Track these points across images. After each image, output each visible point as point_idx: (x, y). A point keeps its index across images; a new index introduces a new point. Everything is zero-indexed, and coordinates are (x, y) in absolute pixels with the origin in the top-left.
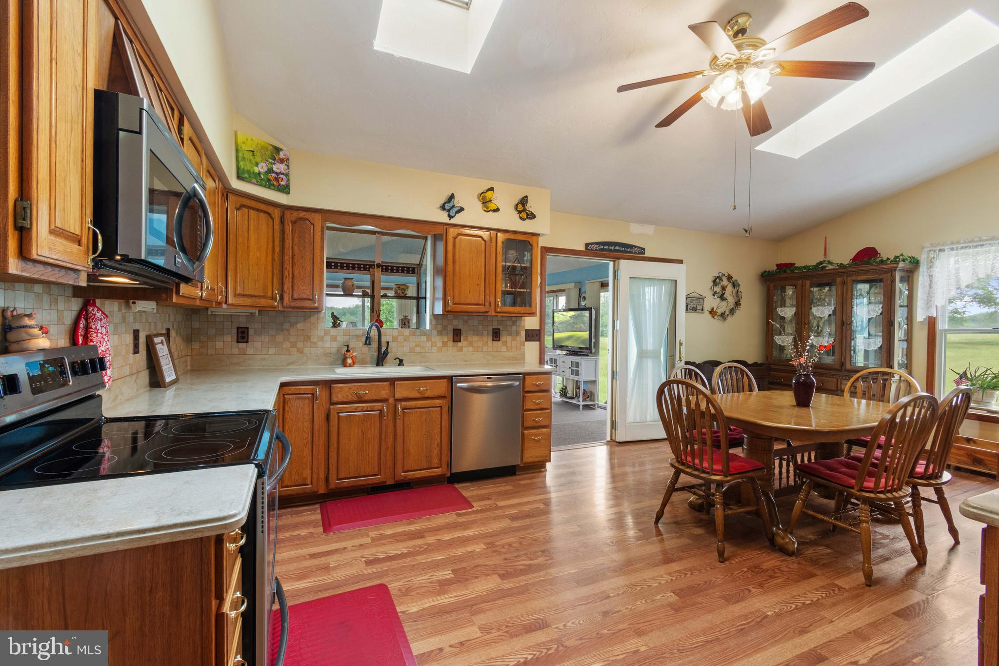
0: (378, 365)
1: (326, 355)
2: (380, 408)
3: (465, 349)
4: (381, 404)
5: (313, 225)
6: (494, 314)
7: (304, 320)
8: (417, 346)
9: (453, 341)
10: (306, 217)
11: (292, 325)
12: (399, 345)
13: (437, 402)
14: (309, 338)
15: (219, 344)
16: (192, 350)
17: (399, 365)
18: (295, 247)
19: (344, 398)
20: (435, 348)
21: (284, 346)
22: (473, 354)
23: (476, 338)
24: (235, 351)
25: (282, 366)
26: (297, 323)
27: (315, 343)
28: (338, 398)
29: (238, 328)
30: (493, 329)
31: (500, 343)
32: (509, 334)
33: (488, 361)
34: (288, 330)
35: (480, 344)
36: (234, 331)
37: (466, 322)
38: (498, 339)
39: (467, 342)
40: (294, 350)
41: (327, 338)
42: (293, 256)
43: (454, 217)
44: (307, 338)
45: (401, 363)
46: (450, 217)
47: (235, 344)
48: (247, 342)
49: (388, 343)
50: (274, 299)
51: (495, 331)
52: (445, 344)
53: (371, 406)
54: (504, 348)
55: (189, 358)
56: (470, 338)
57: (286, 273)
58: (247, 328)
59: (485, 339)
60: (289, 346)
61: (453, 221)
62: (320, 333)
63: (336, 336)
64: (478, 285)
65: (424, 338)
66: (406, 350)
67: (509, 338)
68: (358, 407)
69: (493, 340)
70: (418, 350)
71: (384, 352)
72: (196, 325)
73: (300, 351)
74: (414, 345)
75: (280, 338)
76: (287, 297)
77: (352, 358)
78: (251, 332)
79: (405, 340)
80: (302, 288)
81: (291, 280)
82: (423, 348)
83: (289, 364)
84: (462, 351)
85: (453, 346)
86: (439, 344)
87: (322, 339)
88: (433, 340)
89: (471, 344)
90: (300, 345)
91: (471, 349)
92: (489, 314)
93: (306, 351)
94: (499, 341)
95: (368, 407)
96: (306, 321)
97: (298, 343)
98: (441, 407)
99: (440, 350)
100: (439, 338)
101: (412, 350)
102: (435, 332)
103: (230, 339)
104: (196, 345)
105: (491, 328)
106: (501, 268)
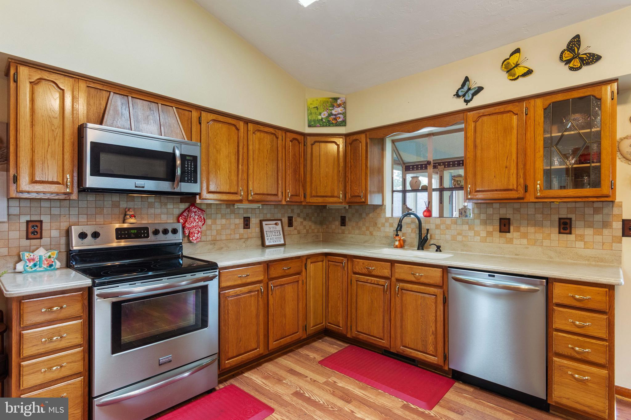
1: (387, 237)
2: (383, 283)
3: (515, 241)
4: (384, 280)
5: (361, 142)
6: (533, 200)
7: (374, 211)
8: (459, 234)
9: (500, 232)
10: (357, 138)
11: (367, 214)
12: (442, 233)
13: (432, 290)
14: (376, 224)
15: (333, 227)
16: (323, 229)
17: (437, 251)
18: (352, 161)
19: (359, 270)
20: (478, 238)
21: (363, 229)
22: (527, 248)
23: (531, 230)
24: (340, 231)
25: (361, 243)
26: (369, 214)
27: (379, 228)
28: (356, 269)
29: (341, 217)
30: (560, 219)
31: (572, 237)
32: (590, 225)
33: (551, 258)
34: (365, 218)
35: (539, 236)
36: (340, 219)
37: (518, 210)
38: (568, 231)
39: (519, 233)
40: (368, 232)
41: (387, 224)
42: (351, 166)
43: (471, 100)
44: (375, 224)
45: (438, 249)
46: (467, 102)
47: (340, 226)
48: (345, 226)
49: (428, 230)
50: (339, 197)
51: (562, 221)
52: (490, 234)
53: (377, 281)
54: (580, 244)
55: (321, 234)
56: (523, 229)
57: (347, 179)
58: (345, 217)
59: (547, 231)
60: (365, 229)
61: (471, 105)
62: (383, 221)
63: (393, 223)
65: (466, 227)
66: (448, 237)
67: (589, 232)
68: (368, 279)
69: (560, 233)
70: (459, 238)
71: (424, 238)
72: (325, 215)
73: (371, 234)
74: (456, 234)
75: (361, 224)
76: (349, 196)
77: (399, 241)
78: (347, 220)
79: (447, 228)
80: (355, 188)
81: (350, 184)
82: (465, 236)
83: (365, 242)
84: (512, 243)
85: (500, 237)
86: (483, 234)
87: (383, 225)
88: (476, 229)
89: (525, 236)
90: (371, 229)
91: (525, 241)
92: (525, 201)
93: (374, 233)
94: (570, 233)
95: (375, 280)
96: (375, 212)
97: (370, 227)
98: (436, 295)
99: (484, 240)
100: (482, 227)
101: (454, 238)
102: (477, 222)
103: (338, 223)
104: (325, 227)
105: (556, 218)
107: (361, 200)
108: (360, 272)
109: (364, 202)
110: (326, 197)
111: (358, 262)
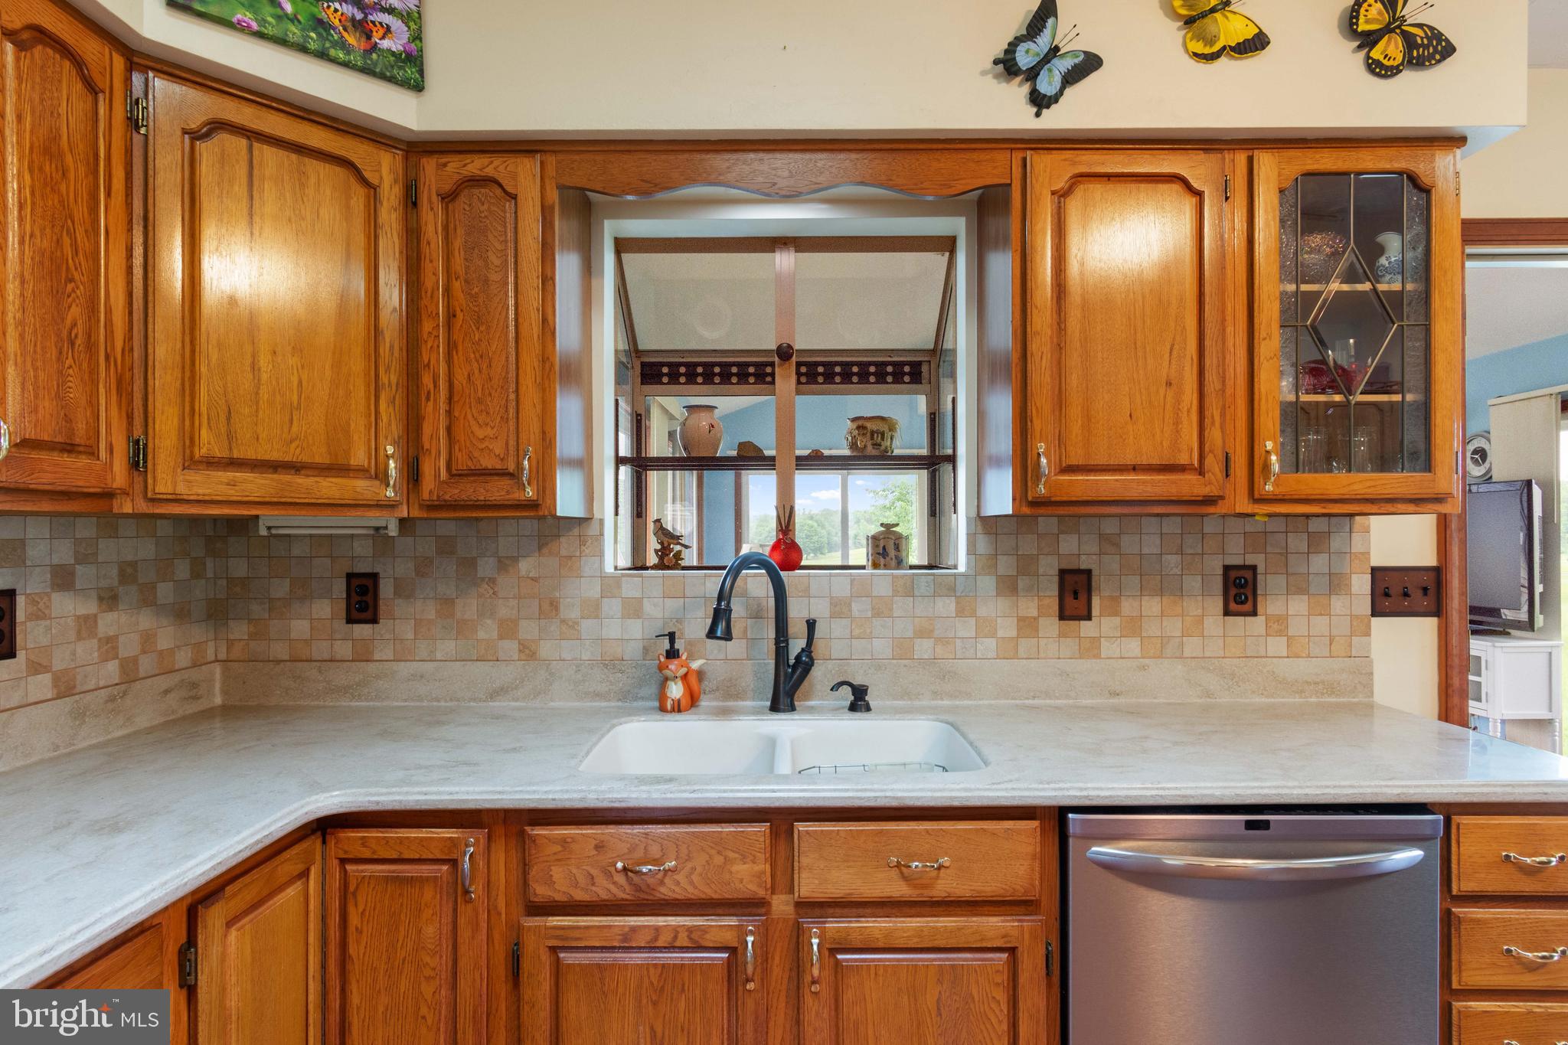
0: (775, 708)
1: (611, 664)
2: (730, 938)
3: (1107, 648)
4: (732, 921)
5: (514, 197)
6: (1244, 505)
7: (540, 549)
8: (923, 633)
9: (1062, 617)
10: (490, 171)
11: (505, 564)
12: (856, 632)
13: (994, 926)
14: (554, 605)
15: (300, 628)
16: (230, 644)
17: (853, 708)
18: (457, 285)
19: (576, 885)
20: (989, 645)
21: (482, 634)
22: (1143, 668)
23: (1152, 605)
24: (344, 649)
25: (474, 700)
26: (515, 559)
27: (574, 625)
28: (550, 882)
29: (350, 576)
30: (1227, 569)
31: (1257, 624)
32: (1299, 586)
33: (1208, 694)
34: (492, 581)
35: (1173, 627)
36: (340, 587)
37: (1109, 542)
38: (1248, 607)
39: (1117, 620)
40: (510, 647)
41: (612, 607)
42: (451, 316)
43: (1055, 99)
44: (551, 607)
45: (859, 701)
46: (1040, 102)
47: (341, 625)
48: (374, 620)
49: (811, 625)
50: (382, 476)
51: (1233, 574)
52: (1027, 626)
53: (690, 930)
54: (1277, 645)
55: (217, 670)
56: (1128, 606)
57: (427, 380)
58: (374, 577)
59: (1193, 607)
60: (495, 635)
61: (1055, 119)
62: (591, 589)
63: (640, 600)
64: (1169, 384)
65: (946, 606)
66: (881, 647)
67: (1298, 605)
68: (634, 929)
69: (1227, 613)
70: (924, 648)
71: (798, 658)
72: (239, 568)
73: (528, 652)
74: (910, 634)
75: (468, 607)
76: (434, 469)
77: (685, 677)
78: (386, 589)
79: (877, 614)
80: (480, 433)
81: (443, 406)
82: (943, 641)
83: (495, 694)
84: (1098, 656)
85: (1062, 635)
86: (1007, 628)
87: (594, 610)
88: (982, 611)
89: (1133, 627)
90: (528, 629)
91: (1133, 646)
92: (1221, 508)
93: (546, 649)
94: (1254, 613)
95: (676, 930)
96: (545, 551)
97: (523, 623)
98: (1012, 951)
99: (1009, 651)
100: (1003, 604)
101: (903, 650)
102: (988, 583)
103: (327, 608)
104: (239, 630)
105: (1215, 566)
106: (1276, 307)
107: (517, 495)
108: (580, 895)
109: (533, 505)
110: (295, 468)
111: (564, 841)
